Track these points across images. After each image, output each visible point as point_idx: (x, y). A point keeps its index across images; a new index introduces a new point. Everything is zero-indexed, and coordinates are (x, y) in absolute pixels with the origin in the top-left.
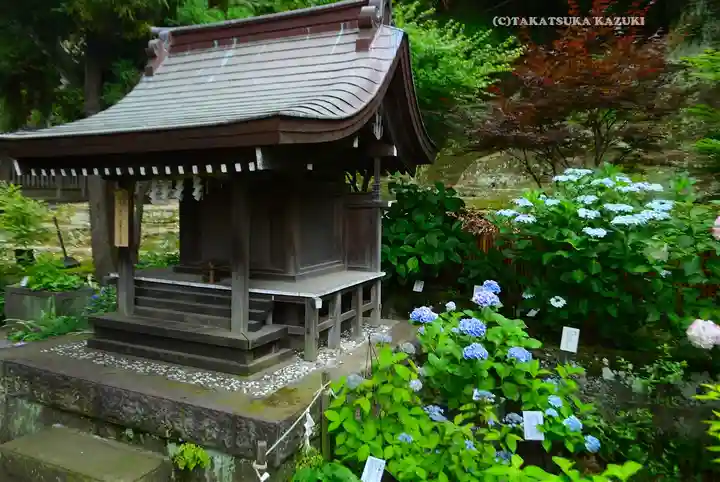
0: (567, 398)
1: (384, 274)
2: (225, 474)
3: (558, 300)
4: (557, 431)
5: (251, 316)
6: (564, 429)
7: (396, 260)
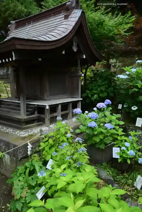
0: (132, 143)
1: (82, 99)
2: (8, 160)
3: (134, 107)
4: (124, 155)
5: (27, 111)
6: (127, 155)
7: (91, 95)
